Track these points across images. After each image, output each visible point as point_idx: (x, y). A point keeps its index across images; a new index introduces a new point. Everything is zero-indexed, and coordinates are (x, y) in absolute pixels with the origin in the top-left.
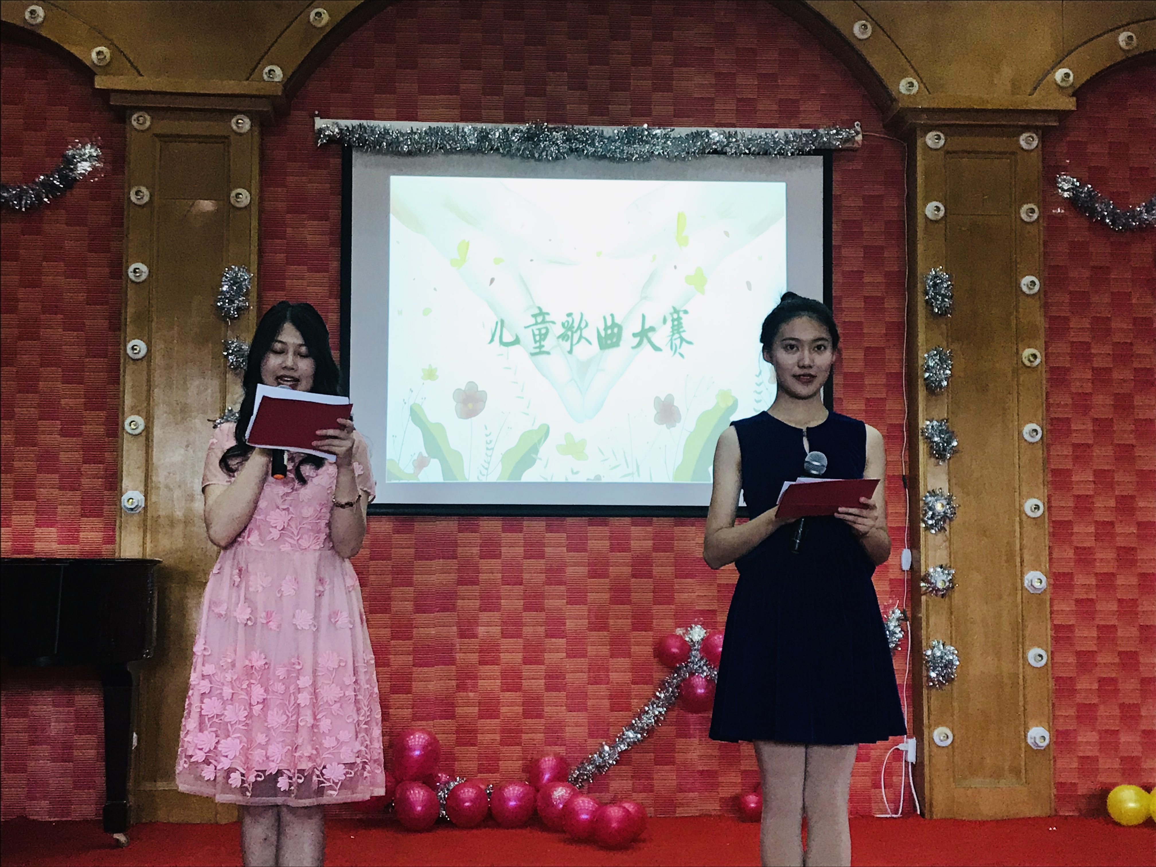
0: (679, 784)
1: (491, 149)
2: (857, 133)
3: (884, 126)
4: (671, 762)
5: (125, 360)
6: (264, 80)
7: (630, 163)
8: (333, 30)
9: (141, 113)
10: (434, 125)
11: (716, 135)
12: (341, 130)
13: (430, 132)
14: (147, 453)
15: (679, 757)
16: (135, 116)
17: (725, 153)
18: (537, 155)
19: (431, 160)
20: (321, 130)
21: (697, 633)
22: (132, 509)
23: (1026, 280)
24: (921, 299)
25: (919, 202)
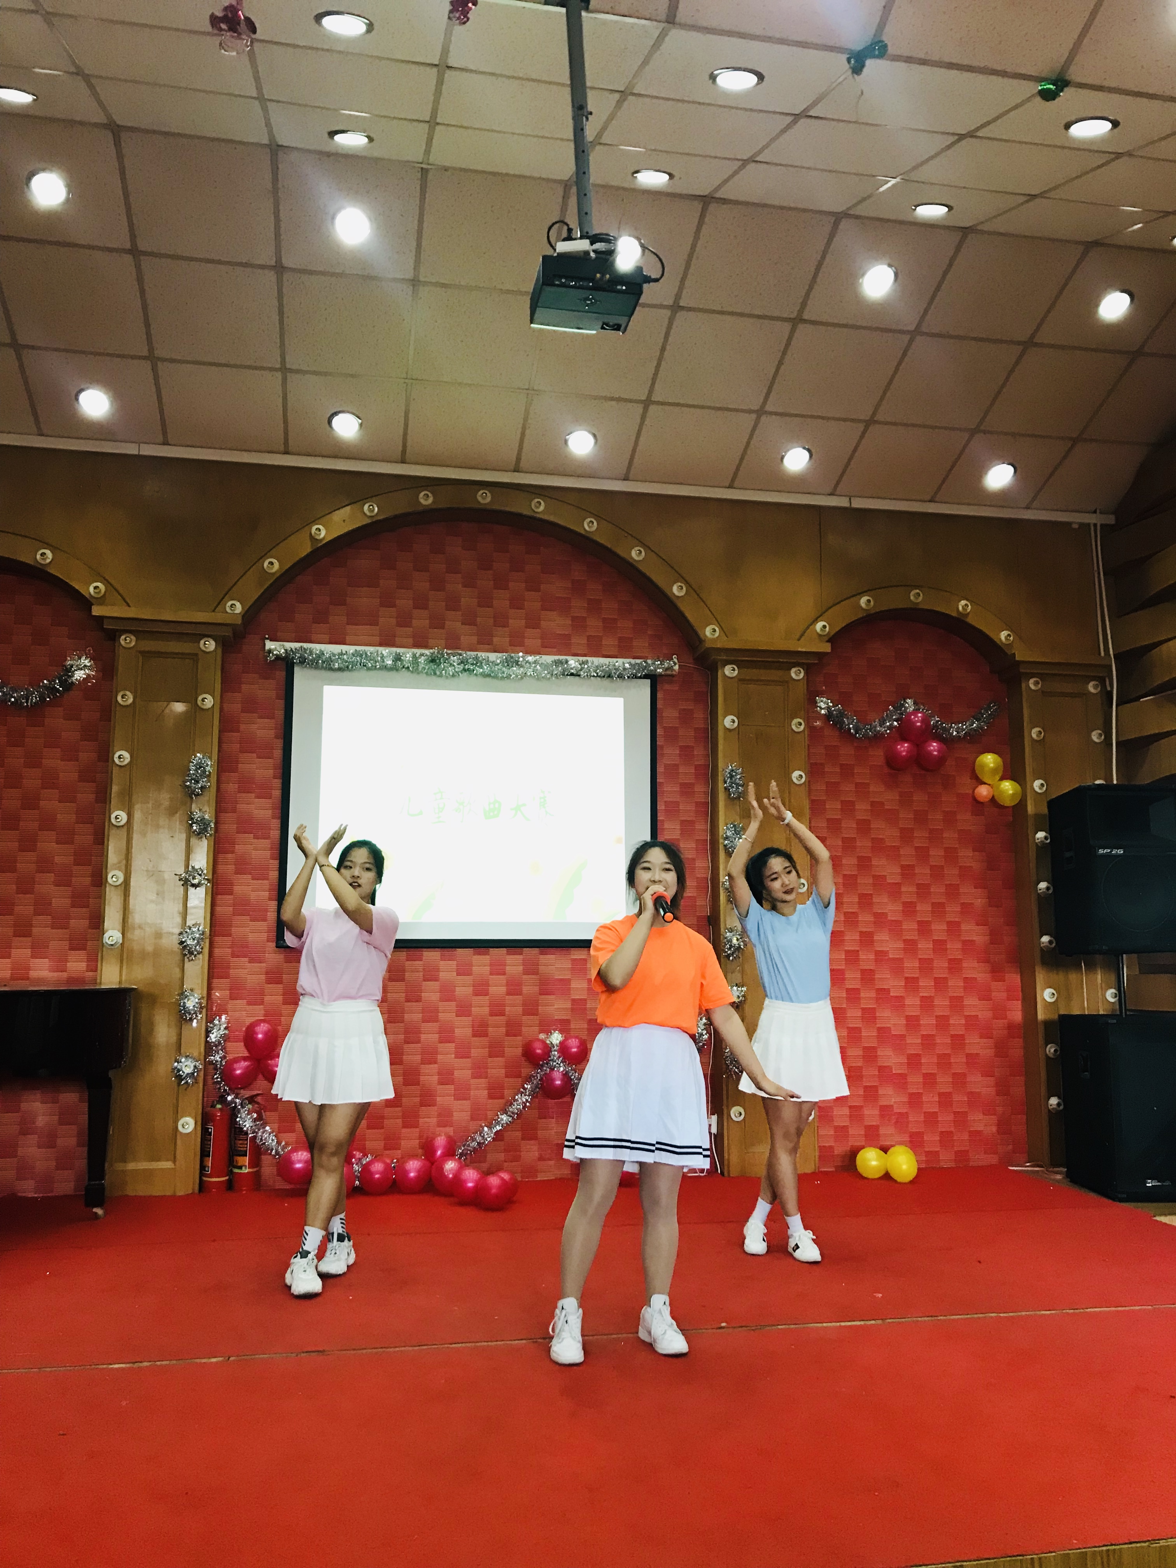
0: (541, 1155)
1: (403, 667)
2: (675, 664)
3: (694, 659)
4: (535, 1138)
5: (109, 827)
6: (227, 612)
7: (509, 680)
8: (282, 575)
9: (127, 635)
10: (359, 648)
11: (573, 662)
12: (286, 650)
13: (356, 654)
14: (125, 900)
15: (540, 1133)
16: (123, 637)
17: (579, 676)
18: (438, 673)
19: (355, 674)
20: (270, 651)
21: (556, 1038)
22: (112, 945)
23: (796, 774)
24: (721, 786)
25: (720, 718)
